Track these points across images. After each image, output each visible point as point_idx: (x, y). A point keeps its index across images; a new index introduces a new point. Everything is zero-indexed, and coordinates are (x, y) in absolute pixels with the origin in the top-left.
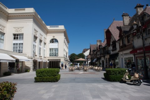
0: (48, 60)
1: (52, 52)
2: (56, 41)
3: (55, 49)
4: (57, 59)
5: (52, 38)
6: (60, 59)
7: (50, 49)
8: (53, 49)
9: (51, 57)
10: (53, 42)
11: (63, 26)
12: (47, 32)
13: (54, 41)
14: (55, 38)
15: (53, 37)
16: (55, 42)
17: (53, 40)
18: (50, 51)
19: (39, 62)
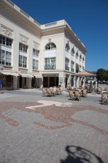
0: (43, 75)
1: (48, 63)
2: (54, 46)
3: (51, 58)
4: (55, 74)
5: (48, 42)
6: (58, 74)
7: (46, 59)
8: (49, 58)
9: (47, 70)
10: (49, 48)
11: (64, 20)
12: (41, 34)
13: (51, 46)
14: (52, 41)
15: (50, 40)
16: (52, 48)
17: (49, 44)
18: (46, 62)
19: (25, 78)
